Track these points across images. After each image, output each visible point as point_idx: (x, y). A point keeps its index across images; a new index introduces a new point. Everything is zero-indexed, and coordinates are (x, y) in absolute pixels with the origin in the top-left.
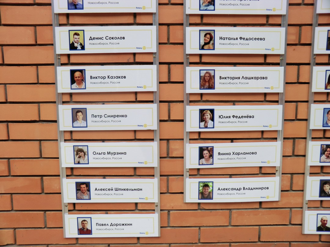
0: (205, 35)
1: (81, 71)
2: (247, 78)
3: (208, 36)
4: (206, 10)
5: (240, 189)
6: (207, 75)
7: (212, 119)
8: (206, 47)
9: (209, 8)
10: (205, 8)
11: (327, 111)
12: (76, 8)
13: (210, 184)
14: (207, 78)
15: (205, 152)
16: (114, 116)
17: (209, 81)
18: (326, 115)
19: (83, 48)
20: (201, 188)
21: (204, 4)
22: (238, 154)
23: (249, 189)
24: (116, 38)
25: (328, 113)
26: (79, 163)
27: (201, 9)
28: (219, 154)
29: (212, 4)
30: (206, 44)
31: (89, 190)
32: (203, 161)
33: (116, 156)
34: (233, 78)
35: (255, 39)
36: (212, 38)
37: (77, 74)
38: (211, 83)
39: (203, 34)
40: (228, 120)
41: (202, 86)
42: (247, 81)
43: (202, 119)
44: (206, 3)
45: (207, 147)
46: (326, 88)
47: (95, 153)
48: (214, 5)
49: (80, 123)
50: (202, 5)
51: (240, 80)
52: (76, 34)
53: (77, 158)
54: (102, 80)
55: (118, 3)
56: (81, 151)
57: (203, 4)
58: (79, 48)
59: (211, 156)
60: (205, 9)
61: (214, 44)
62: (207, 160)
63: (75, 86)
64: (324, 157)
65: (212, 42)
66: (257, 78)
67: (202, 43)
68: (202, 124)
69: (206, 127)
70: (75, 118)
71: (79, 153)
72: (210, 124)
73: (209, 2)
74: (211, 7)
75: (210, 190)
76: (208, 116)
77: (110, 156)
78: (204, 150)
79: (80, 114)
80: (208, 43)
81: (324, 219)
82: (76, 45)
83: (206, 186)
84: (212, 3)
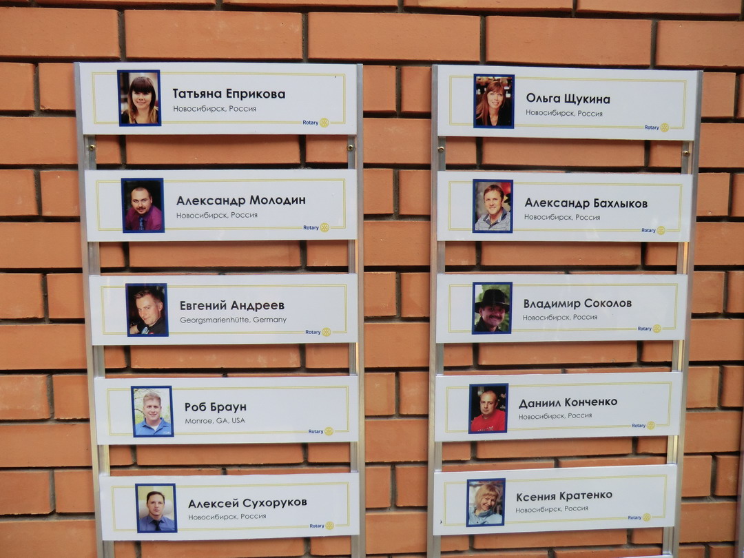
4: (483, 525)
9: (490, 520)
10: (481, 521)
12: (158, 530)
21: (478, 513)
27: (469, 524)
29: (498, 512)
44: (484, 510)
48: (502, 513)
50: (472, 515)
55: (265, 517)
57: (475, 512)
60: (479, 523)
73: (490, 507)
74: (496, 518)
84: (498, 509)
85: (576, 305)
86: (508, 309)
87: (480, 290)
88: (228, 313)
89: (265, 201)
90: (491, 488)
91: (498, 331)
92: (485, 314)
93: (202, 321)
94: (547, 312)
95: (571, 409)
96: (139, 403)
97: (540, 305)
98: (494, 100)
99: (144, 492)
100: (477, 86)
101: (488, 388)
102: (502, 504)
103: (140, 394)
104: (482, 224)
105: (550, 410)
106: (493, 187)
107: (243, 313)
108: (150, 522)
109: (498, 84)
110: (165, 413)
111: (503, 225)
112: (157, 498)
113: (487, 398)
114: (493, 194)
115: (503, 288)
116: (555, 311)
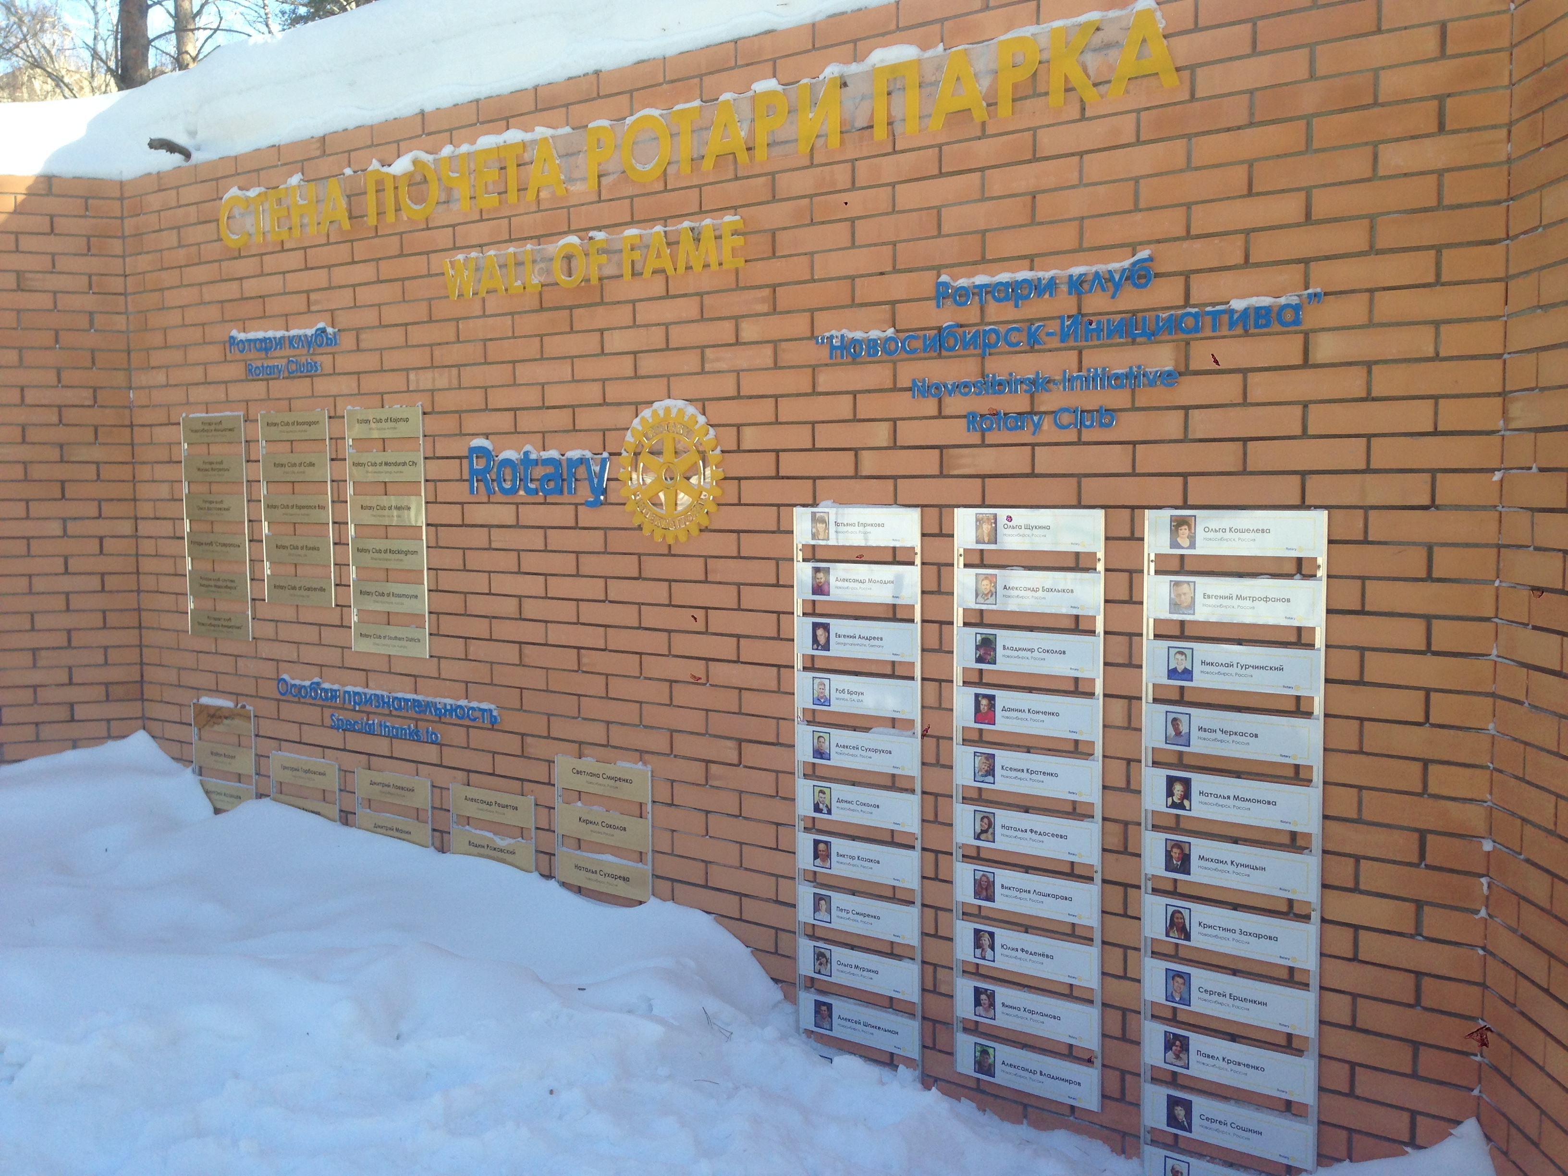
0: (982, 819)
1: (827, 843)
2: (1040, 894)
3: (986, 820)
4: (983, 782)
5: (1035, 1073)
6: (984, 879)
7: (992, 948)
8: (983, 837)
9: (987, 779)
10: (981, 779)
11: (1171, 974)
12: (822, 758)
13: (991, 1051)
14: (984, 884)
15: (983, 997)
16: (864, 915)
17: (986, 889)
18: (1170, 981)
19: (829, 812)
20: (978, 1054)
21: (980, 774)
22: (1032, 1012)
23: (1049, 1076)
24: (869, 805)
25: (1173, 978)
26: (819, 973)
27: (976, 780)
28: (1003, 1004)
29: (991, 775)
30: (983, 832)
31: (831, 1016)
32: (980, 1009)
33: (865, 973)
34: (1020, 891)
35: (1053, 835)
36: (991, 825)
37: (822, 847)
38: (990, 892)
39: (979, 816)
40: (1014, 953)
41: (977, 895)
42: (1041, 898)
43: (978, 944)
44: (983, 772)
45: (986, 990)
46: (1167, 935)
47: (840, 963)
48: (994, 776)
49: (823, 915)
50: (977, 775)
51: (1031, 896)
52: (821, 791)
53: (817, 964)
54: (851, 861)
56: (823, 955)
57: (978, 773)
58: (825, 811)
59: (992, 1005)
60: (981, 781)
61: (993, 834)
62: (987, 1010)
63: (818, 862)
64: (1170, 1054)
65: (991, 830)
66: (1056, 897)
67: (978, 830)
68: (978, 951)
69: (984, 958)
70: (816, 909)
71: (820, 957)
72: (989, 953)
73: (987, 771)
74: (990, 779)
75: (991, 1061)
76: (986, 940)
77: (857, 971)
78: (982, 993)
79: (823, 902)
80: (986, 831)
81: (1178, 1168)
82: (821, 806)
83: (984, 1052)
84: (991, 773)
85: (1031, 650)
86: (995, 650)
87: (979, 637)
88: (857, 641)
89: (875, 582)
90: (987, 759)
91: (989, 663)
92: (982, 652)
93: (845, 644)
94: (1015, 653)
95: (1031, 716)
96: (816, 686)
97: (1012, 649)
98: (986, 528)
99: (817, 735)
100: (977, 520)
101: (985, 696)
102: (993, 770)
103: (817, 681)
104: (980, 600)
105: (1020, 715)
106: (986, 578)
107: (863, 641)
108: (819, 753)
109: (988, 519)
110: (827, 693)
111: (991, 600)
112: (822, 740)
113: (984, 702)
114: (986, 582)
115: (991, 637)
116: (1021, 653)
